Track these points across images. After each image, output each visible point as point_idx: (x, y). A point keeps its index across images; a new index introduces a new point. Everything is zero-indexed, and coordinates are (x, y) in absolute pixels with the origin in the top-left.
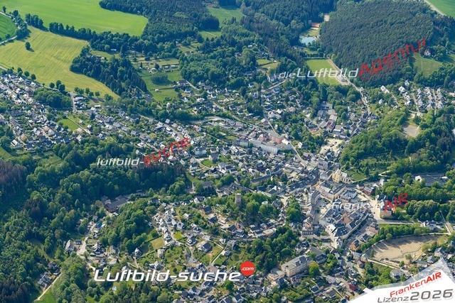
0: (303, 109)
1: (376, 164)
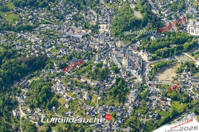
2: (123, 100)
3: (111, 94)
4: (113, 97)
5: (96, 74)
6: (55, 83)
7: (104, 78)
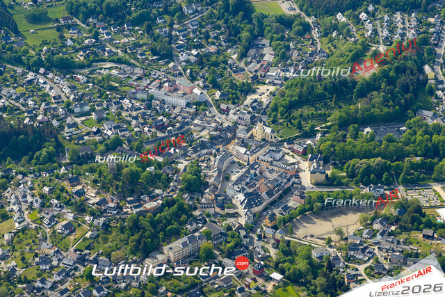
0: (228, 47)
1: (313, 114)
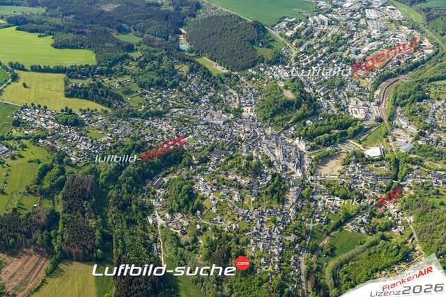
1: (282, 118)
2: (283, 201)
3: (267, 193)
4: (269, 197)
5: (248, 169)
6: (197, 181)
7: (257, 174)
